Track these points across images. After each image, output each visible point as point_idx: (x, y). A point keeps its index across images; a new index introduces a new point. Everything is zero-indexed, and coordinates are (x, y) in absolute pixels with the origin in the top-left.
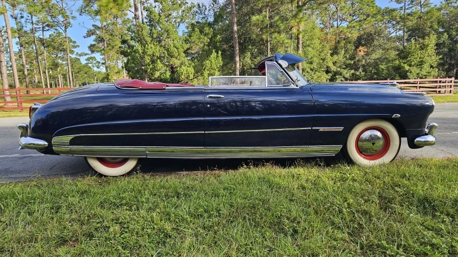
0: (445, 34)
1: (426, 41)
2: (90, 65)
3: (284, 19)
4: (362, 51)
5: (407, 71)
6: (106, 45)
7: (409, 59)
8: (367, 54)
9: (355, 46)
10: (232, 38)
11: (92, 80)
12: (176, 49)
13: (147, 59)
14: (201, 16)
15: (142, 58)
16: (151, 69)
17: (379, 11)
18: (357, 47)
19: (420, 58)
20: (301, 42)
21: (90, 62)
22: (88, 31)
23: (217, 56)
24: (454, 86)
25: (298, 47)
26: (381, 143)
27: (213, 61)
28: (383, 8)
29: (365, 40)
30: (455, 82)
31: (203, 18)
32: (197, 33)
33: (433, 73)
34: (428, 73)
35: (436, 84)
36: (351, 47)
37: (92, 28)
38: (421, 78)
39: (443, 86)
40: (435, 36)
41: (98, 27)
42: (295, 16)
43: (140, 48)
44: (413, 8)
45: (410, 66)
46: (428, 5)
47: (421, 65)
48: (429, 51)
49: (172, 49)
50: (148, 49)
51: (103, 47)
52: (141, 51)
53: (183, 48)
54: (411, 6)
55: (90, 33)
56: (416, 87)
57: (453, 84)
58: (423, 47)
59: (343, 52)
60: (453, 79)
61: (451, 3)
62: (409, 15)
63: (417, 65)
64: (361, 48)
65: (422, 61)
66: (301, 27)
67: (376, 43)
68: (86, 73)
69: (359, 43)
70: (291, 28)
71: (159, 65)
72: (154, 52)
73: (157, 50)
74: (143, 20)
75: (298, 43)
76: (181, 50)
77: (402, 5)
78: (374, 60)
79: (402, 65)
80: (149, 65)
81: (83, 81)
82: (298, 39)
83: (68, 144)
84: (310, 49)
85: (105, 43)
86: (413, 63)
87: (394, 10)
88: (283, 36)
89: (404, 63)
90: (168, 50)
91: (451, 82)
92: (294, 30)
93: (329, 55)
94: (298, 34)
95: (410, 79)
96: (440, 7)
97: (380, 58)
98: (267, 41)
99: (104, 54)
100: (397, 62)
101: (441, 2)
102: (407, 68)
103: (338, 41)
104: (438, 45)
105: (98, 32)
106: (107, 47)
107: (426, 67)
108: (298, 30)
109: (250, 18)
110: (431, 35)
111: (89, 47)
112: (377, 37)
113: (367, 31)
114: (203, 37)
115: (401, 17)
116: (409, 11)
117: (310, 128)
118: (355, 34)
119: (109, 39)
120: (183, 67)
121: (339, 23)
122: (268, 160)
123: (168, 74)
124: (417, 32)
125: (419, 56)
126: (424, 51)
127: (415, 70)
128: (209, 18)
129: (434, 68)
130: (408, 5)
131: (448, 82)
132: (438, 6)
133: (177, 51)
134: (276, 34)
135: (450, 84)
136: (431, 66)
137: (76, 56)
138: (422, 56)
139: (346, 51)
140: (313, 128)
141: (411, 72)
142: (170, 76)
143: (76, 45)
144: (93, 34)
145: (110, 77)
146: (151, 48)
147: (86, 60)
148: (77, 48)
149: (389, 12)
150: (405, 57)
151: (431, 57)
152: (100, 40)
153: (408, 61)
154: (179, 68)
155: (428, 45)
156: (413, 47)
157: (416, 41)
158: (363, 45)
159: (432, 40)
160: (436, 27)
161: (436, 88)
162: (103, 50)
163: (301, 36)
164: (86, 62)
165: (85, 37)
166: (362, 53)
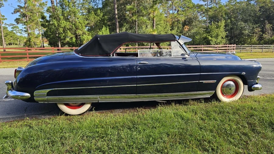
0: (229, 20)
1: (220, 24)
2: (14, 31)
3: (145, 8)
4: (186, 28)
5: (210, 40)
6: (28, 19)
7: (211, 33)
8: (189, 30)
9: (183, 25)
10: (114, 18)
11: (16, 41)
12: (80, 24)
13: (61, 30)
14: (94, 4)
15: (57, 29)
16: (63, 36)
17: (194, 6)
18: (184, 26)
19: (217, 33)
20: (155, 22)
21: (14, 30)
22: (15, 10)
23: (106, 30)
24: (236, 49)
25: (153, 25)
26: (234, 88)
27: (104, 32)
28: (196, 4)
29: (188, 22)
30: (236, 47)
31: (95, 5)
32: (93, 14)
33: (223, 42)
34: (221, 41)
35: (226, 48)
36: (180, 26)
37: (18, 8)
38: (217, 44)
39: (230, 49)
40: (224, 21)
41: (22, 7)
42: (152, 7)
43: (56, 23)
44: (212, 5)
45: (212, 37)
46: (220, 4)
47: (217, 37)
48: (221, 29)
49: (78, 24)
50: (61, 23)
51: (26, 20)
52: (56, 25)
53: (85, 24)
54: (211, 3)
55: (16, 11)
56: (217, 49)
57: (235, 48)
58: (218, 27)
59: (176, 28)
60: (235, 45)
61: (231, 3)
62: (210, 8)
63: (215, 37)
64: (186, 27)
65: (218, 35)
66: (155, 13)
67: (194, 24)
68: (11, 37)
69: (184, 24)
70: (149, 14)
71: (69, 34)
72: (65, 26)
73: (68, 24)
74: (57, 4)
75: (153, 23)
76: (83, 25)
77: (206, 3)
78: (193, 33)
79: (208, 36)
80: (62, 34)
81: (9, 42)
82: (153, 20)
83: (46, 95)
84: (159, 26)
85: (27, 18)
86: (213, 36)
87: (202, 5)
88: (145, 18)
89: (209, 36)
90: (75, 25)
91: (234, 47)
92: (151, 15)
93: (169, 30)
94: (154, 18)
95: (211, 45)
96: (226, 5)
97: (196, 32)
98: (136, 21)
99: (27, 25)
100: (205, 35)
101: (226, 2)
102: (210, 38)
103: (174, 22)
104: (225, 26)
105: (22, 10)
106: (29, 20)
107: (220, 38)
108: (154, 15)
109: (125, 6)
110: (222, 21)
111: (15, 20)
112: (194, 21)
113: (189, 17)
114: (97, 17)
115: (205, 10)
116: (210, 7)
117: (198, 81)
118: (183, 18)
119: (31, 15)
120: (84, 36)
121: (174, 12)
122: (172, 101)
123: (74, 39)
124: (214, 19)
125: (216, 32)
126: (219, 29)
127: (214, 40)
128: (99, 5)
129: (223, 39)
130: (210, 3)
131: (233, 47)
132: (225, 4)
133: (81, 25)
134: (141, 17)
135: (233, 48)
136: (222, 38)
137: (4, 25)
138: (218, 32)
139: (178, 28)
140: (200, 81)
141: (212, 41)
142: (75, 41)
143: (4, 18)
144: (18, 11)
145: (31, 40)
146: (64, 23)
147: (12, 28)
148: (6, 20)
149: (199, 6)
150: (209, 32)
151: (222, 33)
152: (24, 15)
153: (211, 35)
154: (81, 36)
155: (220, 26)
156: (213, 27)
157: (214, 23)
158: (187, 25)
159: (222, 24)
160: (224, 16)
161: (226, 50)
162: (26, 22)
163: (155, 19)
164: (12, 29)
165: (13, 14)
166: (187, 30)
